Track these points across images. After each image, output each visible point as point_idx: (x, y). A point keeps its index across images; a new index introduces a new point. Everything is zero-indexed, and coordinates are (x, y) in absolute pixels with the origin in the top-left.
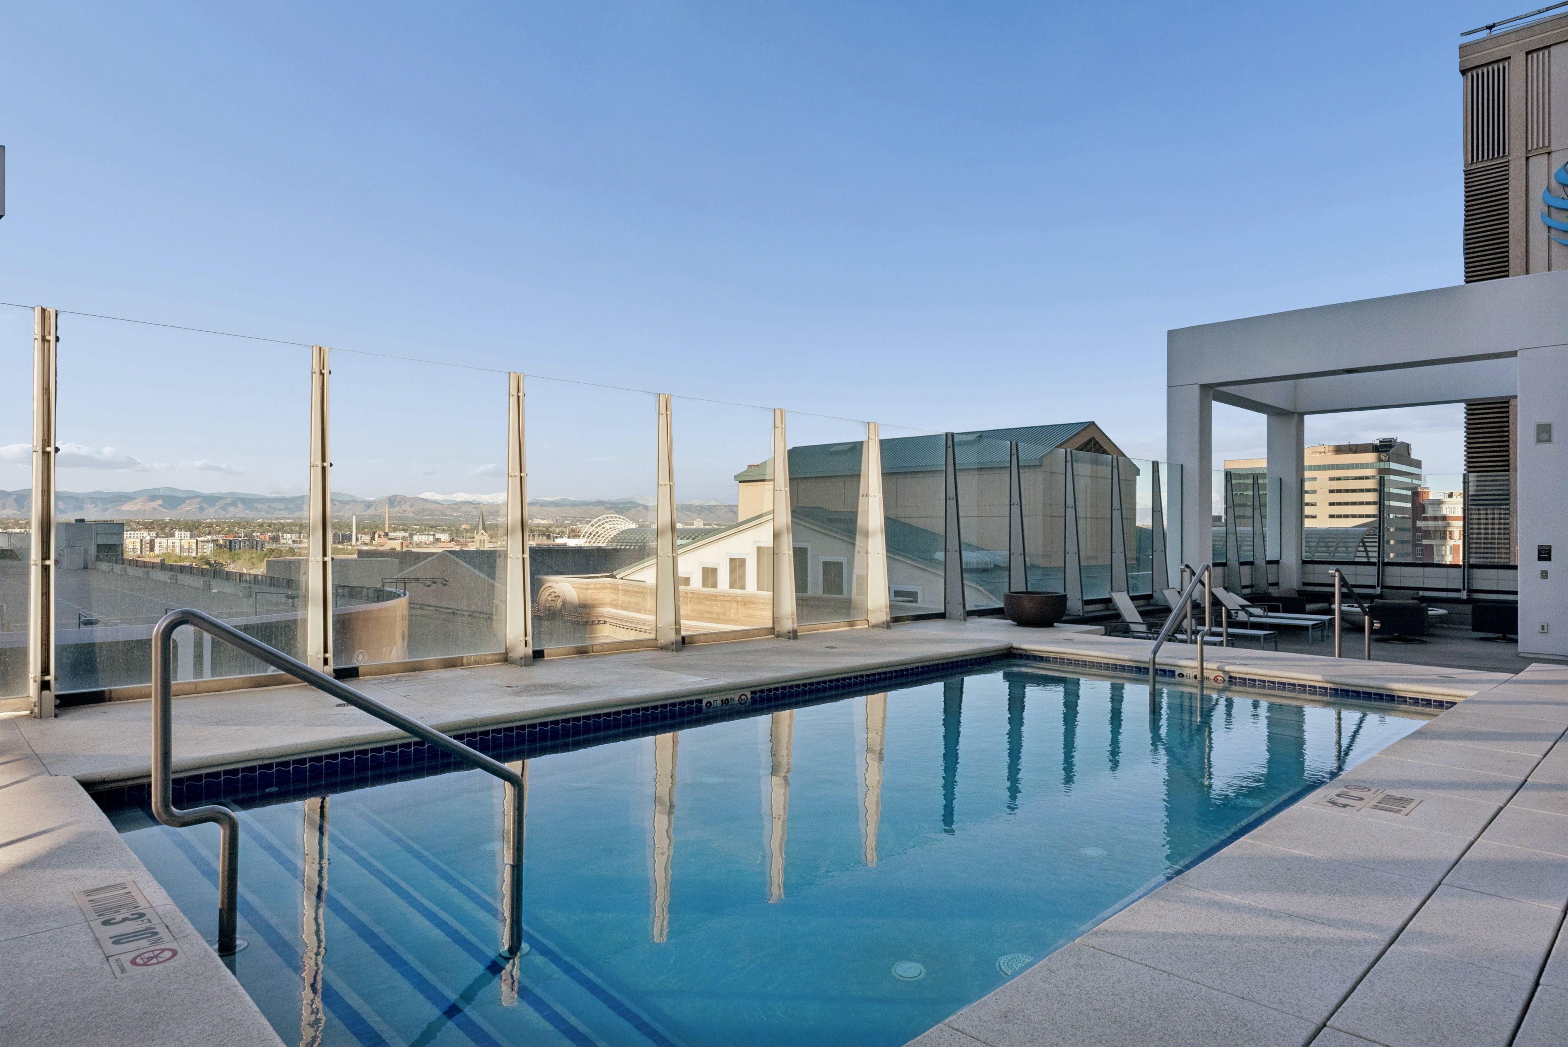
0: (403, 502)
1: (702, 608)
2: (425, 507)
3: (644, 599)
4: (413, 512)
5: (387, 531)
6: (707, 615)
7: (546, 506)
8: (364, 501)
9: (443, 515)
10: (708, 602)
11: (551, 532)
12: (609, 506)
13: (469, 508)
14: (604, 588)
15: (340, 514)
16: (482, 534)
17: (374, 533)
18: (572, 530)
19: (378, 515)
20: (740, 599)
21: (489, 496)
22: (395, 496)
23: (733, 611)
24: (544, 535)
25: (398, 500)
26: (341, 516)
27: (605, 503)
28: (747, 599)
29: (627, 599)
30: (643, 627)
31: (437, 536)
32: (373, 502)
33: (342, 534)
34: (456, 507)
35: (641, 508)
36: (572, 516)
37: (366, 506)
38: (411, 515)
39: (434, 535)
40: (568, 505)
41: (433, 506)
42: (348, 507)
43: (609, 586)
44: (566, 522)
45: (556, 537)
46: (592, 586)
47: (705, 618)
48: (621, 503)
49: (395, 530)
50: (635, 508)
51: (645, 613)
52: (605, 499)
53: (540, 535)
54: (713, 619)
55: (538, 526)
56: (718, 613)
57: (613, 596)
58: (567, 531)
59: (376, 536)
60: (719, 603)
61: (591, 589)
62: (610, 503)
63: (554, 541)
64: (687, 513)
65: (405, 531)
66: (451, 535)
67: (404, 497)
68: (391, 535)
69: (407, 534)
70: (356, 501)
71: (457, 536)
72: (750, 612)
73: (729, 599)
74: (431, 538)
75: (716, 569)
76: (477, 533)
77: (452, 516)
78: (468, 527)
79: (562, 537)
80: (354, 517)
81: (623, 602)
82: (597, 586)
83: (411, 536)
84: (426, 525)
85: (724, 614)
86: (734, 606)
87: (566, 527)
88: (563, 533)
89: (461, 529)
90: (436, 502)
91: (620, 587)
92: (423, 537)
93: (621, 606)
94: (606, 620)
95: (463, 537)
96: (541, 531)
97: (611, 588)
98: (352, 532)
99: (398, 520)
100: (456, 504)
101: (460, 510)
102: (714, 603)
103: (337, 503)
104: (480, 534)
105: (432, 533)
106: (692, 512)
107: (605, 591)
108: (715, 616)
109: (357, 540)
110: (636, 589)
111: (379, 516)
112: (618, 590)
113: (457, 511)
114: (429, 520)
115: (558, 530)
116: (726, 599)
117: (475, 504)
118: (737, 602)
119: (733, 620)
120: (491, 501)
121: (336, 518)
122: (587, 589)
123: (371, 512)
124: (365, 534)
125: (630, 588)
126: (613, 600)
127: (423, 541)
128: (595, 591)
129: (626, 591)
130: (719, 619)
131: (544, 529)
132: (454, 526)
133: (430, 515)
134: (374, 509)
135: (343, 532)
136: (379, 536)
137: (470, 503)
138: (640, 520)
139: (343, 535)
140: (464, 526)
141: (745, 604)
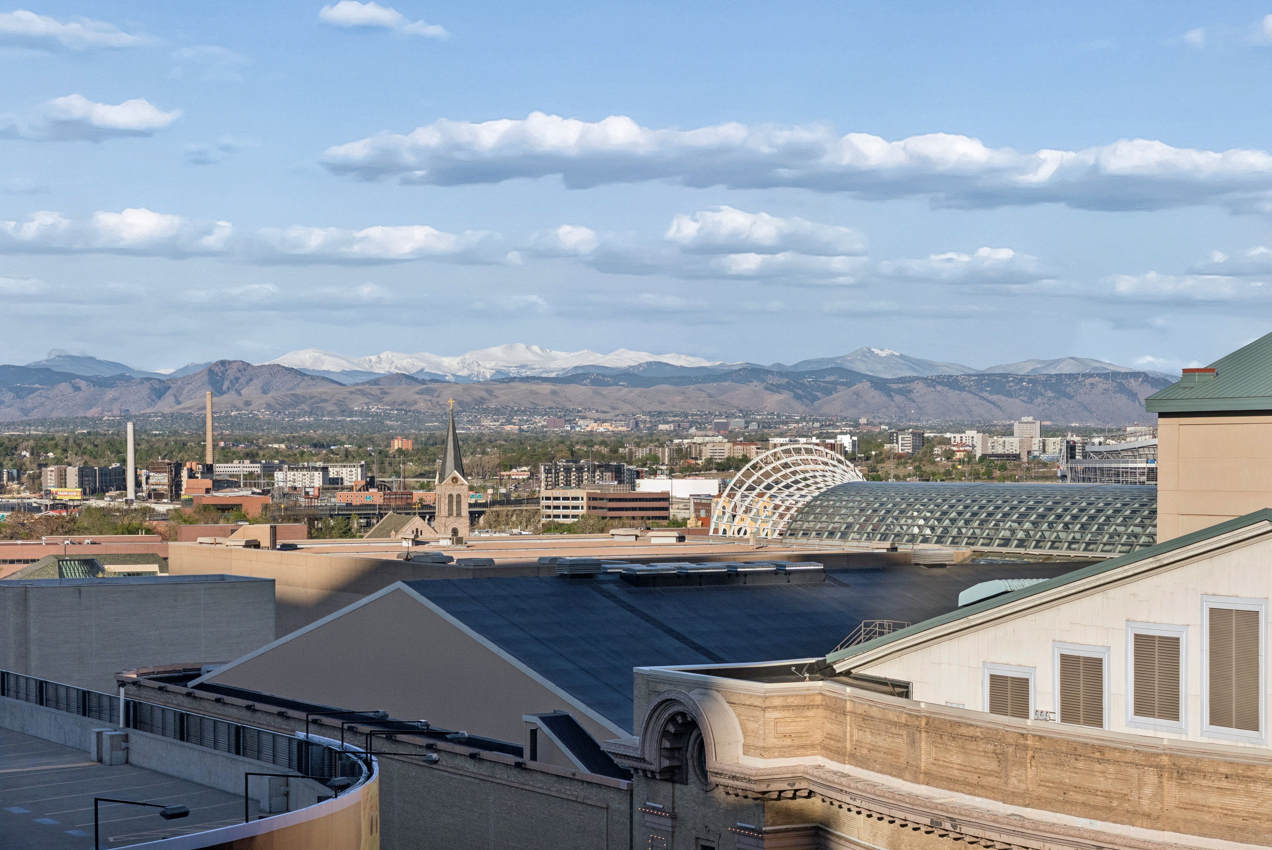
0: (243, 380)
1: (1066, 777)
2: (298, 391)
3: (913, 742)
4: (269, 406)
5: (209, 460)
6: (1080, 798)
7: (607, 384)
8: (148, 379)
9: (343, 412)
10: (1080, 765)
11: (623, 457)
12: (776, 380)
13: (409, 393)
14: (809, 707)
15: (91, 413)
16: (455, 479)
17: (179, 467)
18: (680, 453)
19: (182, 416)
20: (1165, 760)
21: (458, 359)
22: (223, 363)
23: (1148, 791)
24: (606, 467)
25: (232, 373)
26: (93, 419)
27: (767, 372)
28: (1185, 764)
29: (868, 738)
30: (911, 817)
31: (333, 473)
32: (172, 379)
33: (101, 469)
34: (375, 390)
35: (865, 385)
36: (676, 410)
37: (153, 390)
38: (264, 414)
39: (325, 470)
40: (666, 380)
41: (320, 389)
42: (110, 394)
43: (818, 700)
44: (662, 427)
45: (639, 475)
46: (778, 702)
47: (1074, 803)
48: (812, 372)
49: (226, 456)
50: (848, 385)
51: (916, 781)
52: (766, 362)
53: (595, 468)
54: (1095, 807)
55: (589, 439)
56: (1107, 794)
57: (829, 727)
58: (665, 454)
59: (184, 473)
60: (1111, 769)
61: (775, 708)
62: (781, 374)
63: (633, 487)
64: (994, 398)
65: (252, 457)
66: (366, 468)
67: (245, 366)
68: (222, 469)
69: (256, 468)
70: (129, 379)
71: (382, 471)
72: (1196, 796)
73: (1137, 758)
74: (318, 479)
75: (1098, 663)
76: (442, 479)
77: (367, 414)
78: (408, 445)
79: (653, 473)
80: (130, 427)
81: (858, 744)
82: (790, 700)
83: (269, 470)
84: (302, 441)
85: (1124, 797)
86: (1151, 777)
87: (662, 445)
88: (656, 459)
89: (391, 451)
90: (324, 378)
91: (849, 706)
92: (299, 475)
93: (852, 756)
94: (813, 788)
95: (398, 475)
96: (598, 455)
97: (826, 707)
98: (124, 461)
99: (232, 426)
100: (376, 381)
101: (387, 399)
102: (1097, 767)
103: (83, 384)
104: (448, 480)
105: (320, 464)
106: (1009, 394)
107: (810, 713)
108: (1099, 800)
109: (138, 484)
110: (892, 716)
111: (187, 418)
112: (844, 714)
113: (379, 400)
114: (309, 426)
115: (641, 453)
116: (1128, 757)
117: (423, 382)
118: (1160, 769)
119: (1149, 816)
120: (465, 373)
121: (83, 425)
122: (764, 709)
123: (166, 405)
124: (157, 469)
125: (875, 712)
126: (830, 736)
127: (299, 485)
128: (786, 714)
129: (866, 718)
130: (1111, 809)
131: (605, 450)
132: (372, 441)
133: (311, 414)
134: (171, 399)
135: (103, 463)
136: (191, 475)
137: (410, 379)
138: (863, 421)
139: (104, 472)
140: (397, 444)
141: (1181, 775)
